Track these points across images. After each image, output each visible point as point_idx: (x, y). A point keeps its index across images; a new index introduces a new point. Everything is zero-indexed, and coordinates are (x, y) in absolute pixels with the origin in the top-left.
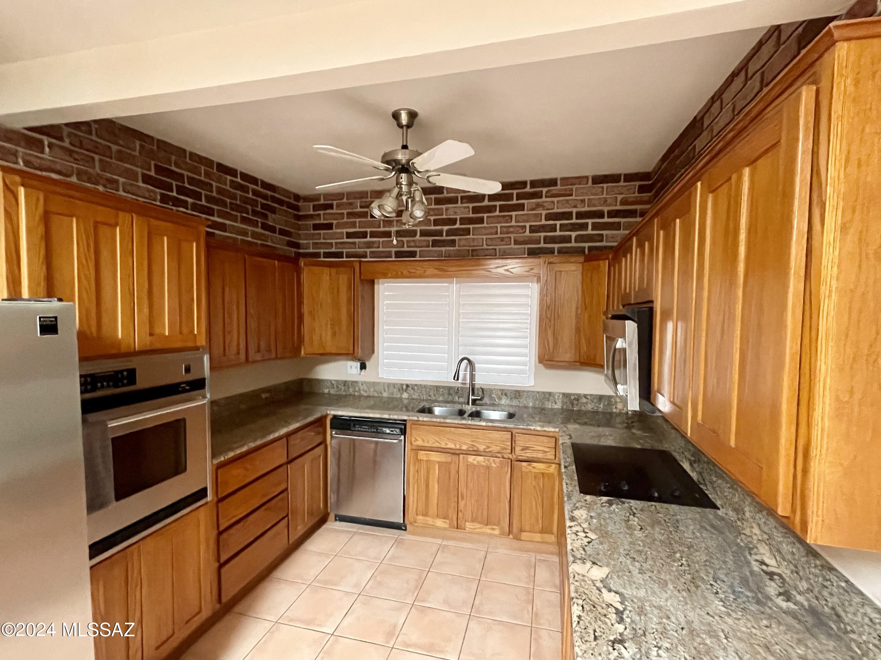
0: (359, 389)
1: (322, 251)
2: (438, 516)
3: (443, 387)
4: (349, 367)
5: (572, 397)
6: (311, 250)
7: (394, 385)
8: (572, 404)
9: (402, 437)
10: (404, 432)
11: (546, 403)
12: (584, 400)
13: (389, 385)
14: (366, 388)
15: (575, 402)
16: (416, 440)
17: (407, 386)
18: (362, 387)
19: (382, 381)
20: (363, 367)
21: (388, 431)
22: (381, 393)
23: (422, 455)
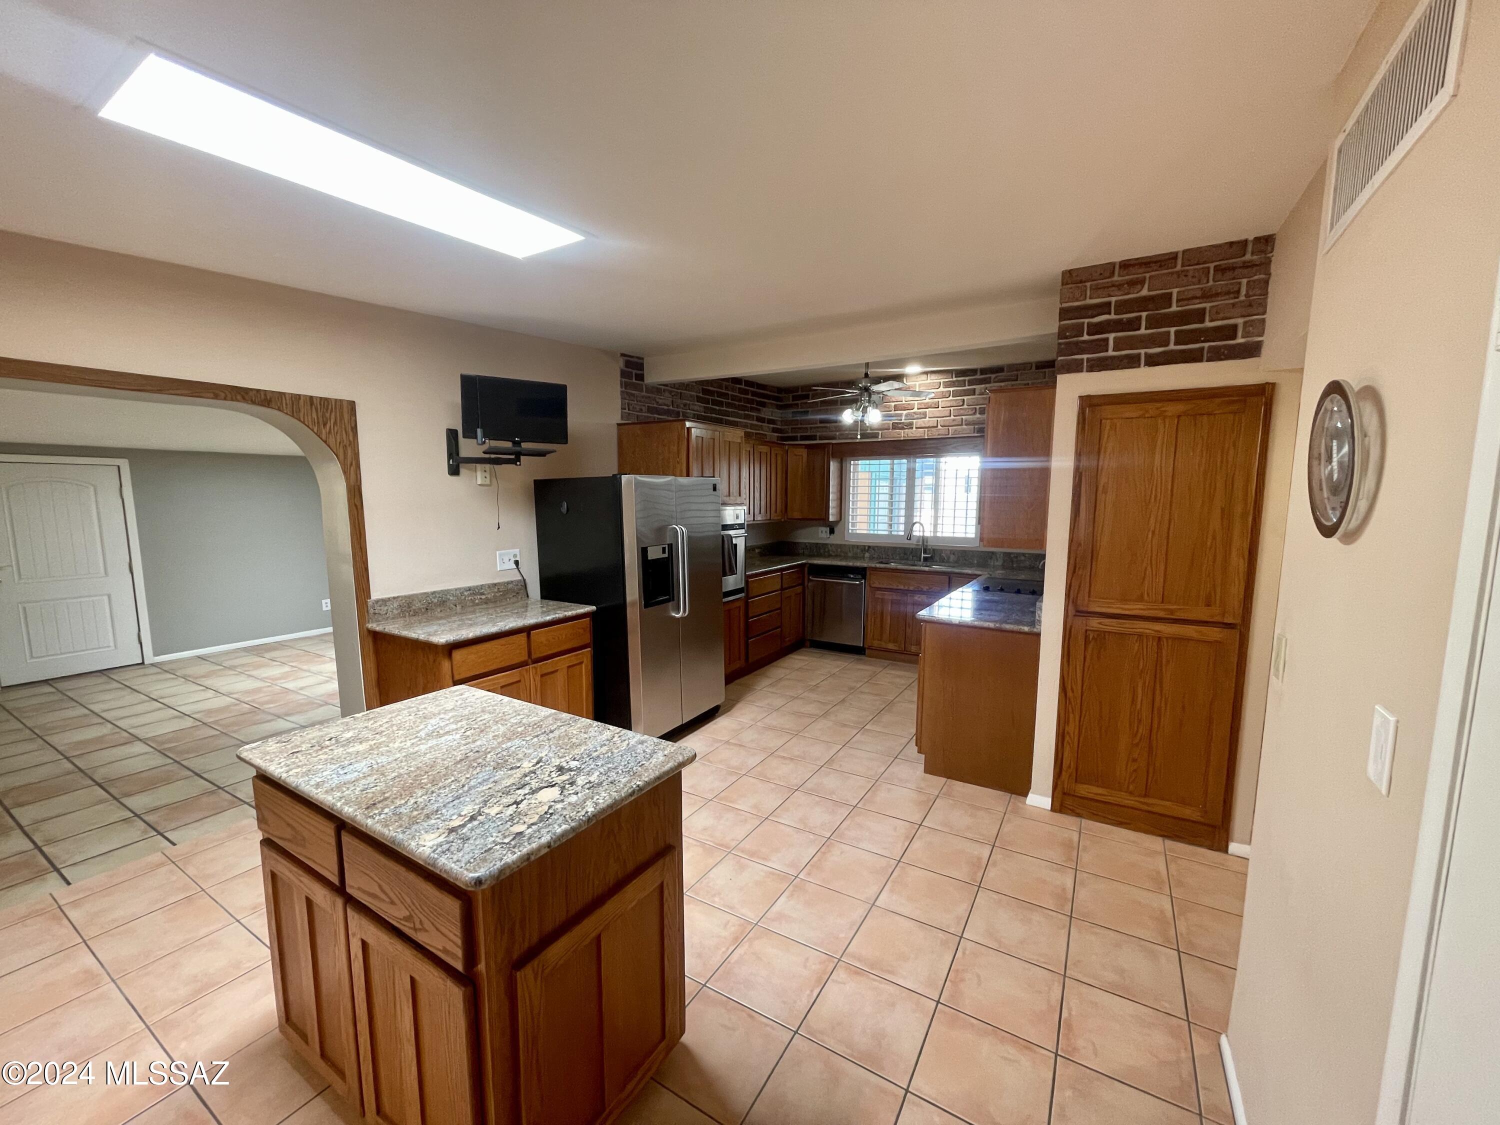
0: (829, 551)
1: (799, 435)
2: (890, 641)
3: (900, 548)
4: (820, 531)
5: (1012, 556)
6: (790, 435)
7: (858, 546)
8: (1012, 562)
9: (863, 581)
10: (864, 577)
11: (989, 561)
12: (1023, 558)
13: (853, 546)
14: (834, 550)
15: (1015, 560)
16: (874, 583)
17: (869, 547)
18: (830, 548)
19: (847, 543)
20: (832, 531)
21: (852, 576)
22: (846, 553)
23: (878, 594)
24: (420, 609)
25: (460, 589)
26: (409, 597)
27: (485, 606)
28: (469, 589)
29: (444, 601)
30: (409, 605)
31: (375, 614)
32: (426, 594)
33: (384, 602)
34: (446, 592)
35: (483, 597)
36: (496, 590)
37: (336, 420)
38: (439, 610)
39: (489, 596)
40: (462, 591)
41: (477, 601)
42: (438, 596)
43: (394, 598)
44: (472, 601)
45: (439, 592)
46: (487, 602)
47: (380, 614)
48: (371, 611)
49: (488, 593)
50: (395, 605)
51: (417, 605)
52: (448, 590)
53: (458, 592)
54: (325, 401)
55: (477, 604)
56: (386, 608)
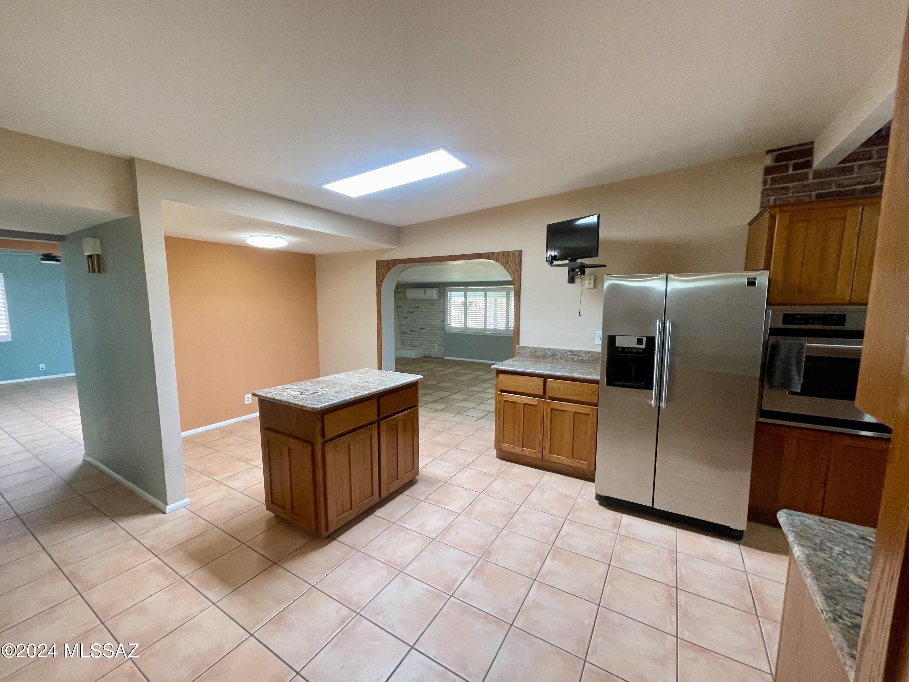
24: (541, 356)
25: (565, 350)
26: (536, 348)
27: (580, 363)
28: (571, 351)
29: (554, 355)
30: (535, 352)
31: (519, 353)
32: (545, 349)
33: (523, 348)
34: (557, 350)
35: (580, 358)
36: (590, 356)
37: (512, 260)
38: (551, 359)
39: (584, 358)
40: (566, 352)
41: (575, 360)
42: (551, 351)
43: (528, 347)
44: (573, 359)
45: (552, 349)
46: (582, 361)
47: (521, 353)
48: (517, 351)
49: (584, 357)
50: (528, 351)
51: (539, 353)
52: (558, 349)
53: (563, 352)
54: (508, 253)
55: (576, 362)
56: (524, 351)
